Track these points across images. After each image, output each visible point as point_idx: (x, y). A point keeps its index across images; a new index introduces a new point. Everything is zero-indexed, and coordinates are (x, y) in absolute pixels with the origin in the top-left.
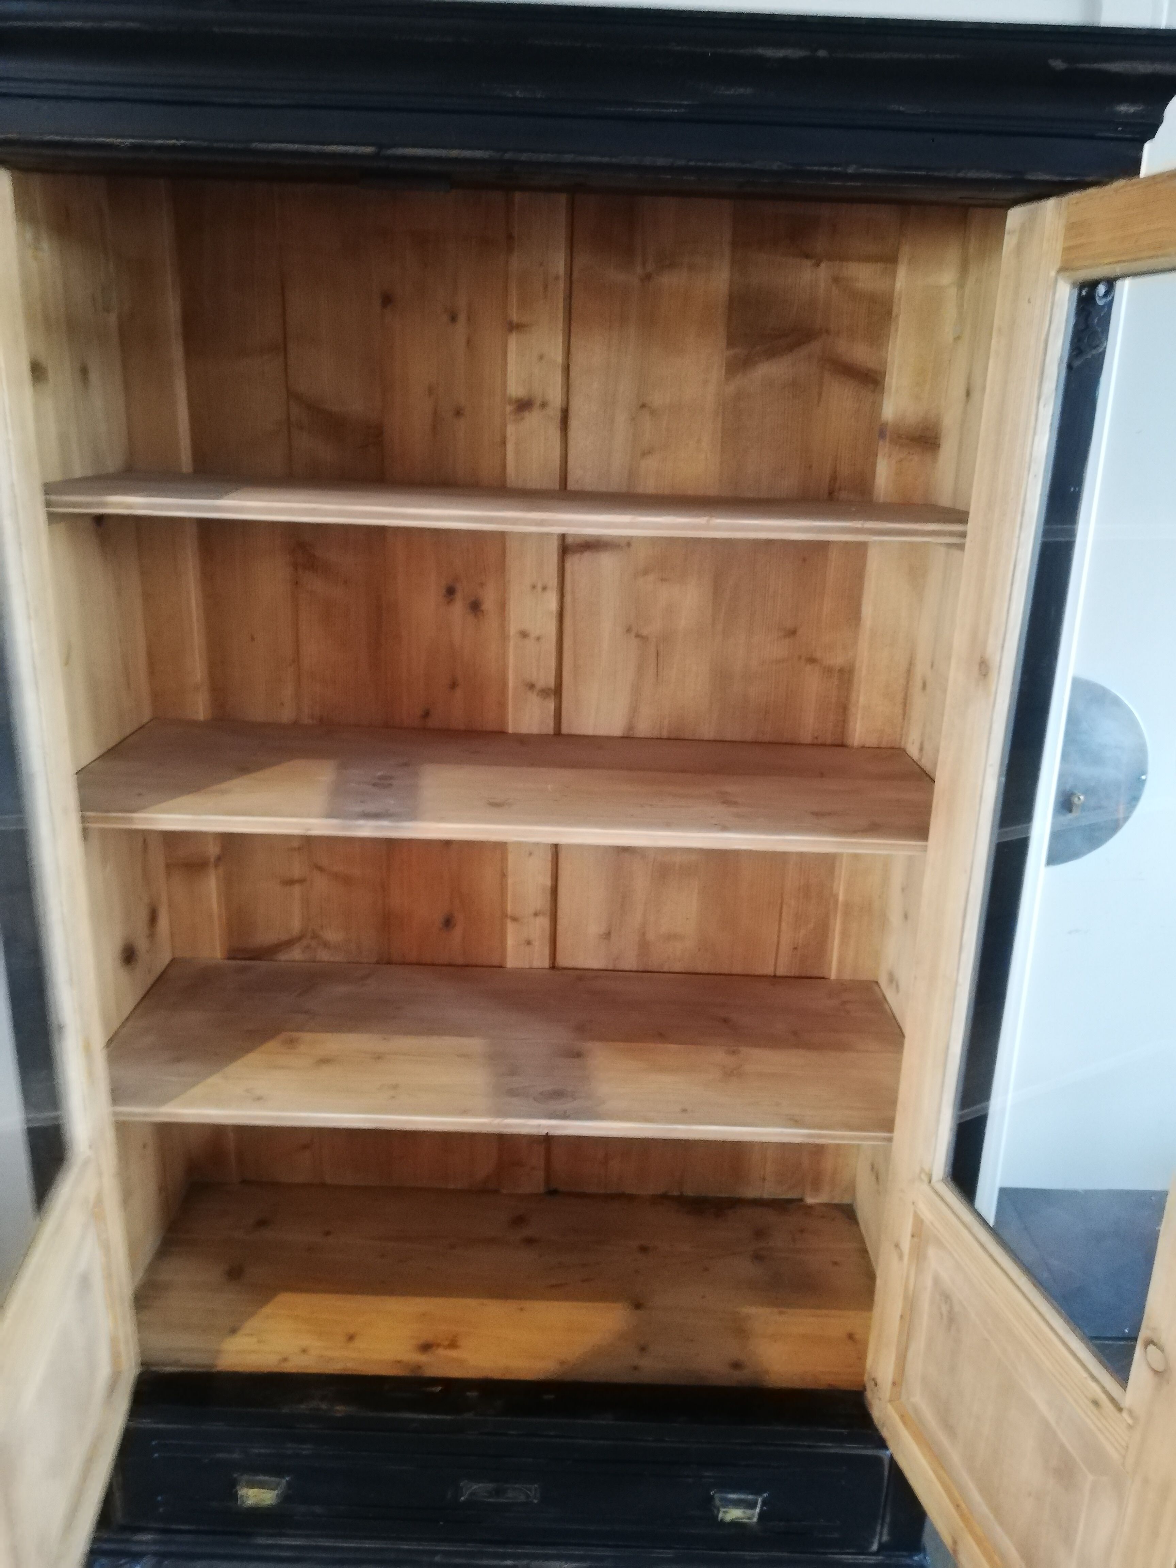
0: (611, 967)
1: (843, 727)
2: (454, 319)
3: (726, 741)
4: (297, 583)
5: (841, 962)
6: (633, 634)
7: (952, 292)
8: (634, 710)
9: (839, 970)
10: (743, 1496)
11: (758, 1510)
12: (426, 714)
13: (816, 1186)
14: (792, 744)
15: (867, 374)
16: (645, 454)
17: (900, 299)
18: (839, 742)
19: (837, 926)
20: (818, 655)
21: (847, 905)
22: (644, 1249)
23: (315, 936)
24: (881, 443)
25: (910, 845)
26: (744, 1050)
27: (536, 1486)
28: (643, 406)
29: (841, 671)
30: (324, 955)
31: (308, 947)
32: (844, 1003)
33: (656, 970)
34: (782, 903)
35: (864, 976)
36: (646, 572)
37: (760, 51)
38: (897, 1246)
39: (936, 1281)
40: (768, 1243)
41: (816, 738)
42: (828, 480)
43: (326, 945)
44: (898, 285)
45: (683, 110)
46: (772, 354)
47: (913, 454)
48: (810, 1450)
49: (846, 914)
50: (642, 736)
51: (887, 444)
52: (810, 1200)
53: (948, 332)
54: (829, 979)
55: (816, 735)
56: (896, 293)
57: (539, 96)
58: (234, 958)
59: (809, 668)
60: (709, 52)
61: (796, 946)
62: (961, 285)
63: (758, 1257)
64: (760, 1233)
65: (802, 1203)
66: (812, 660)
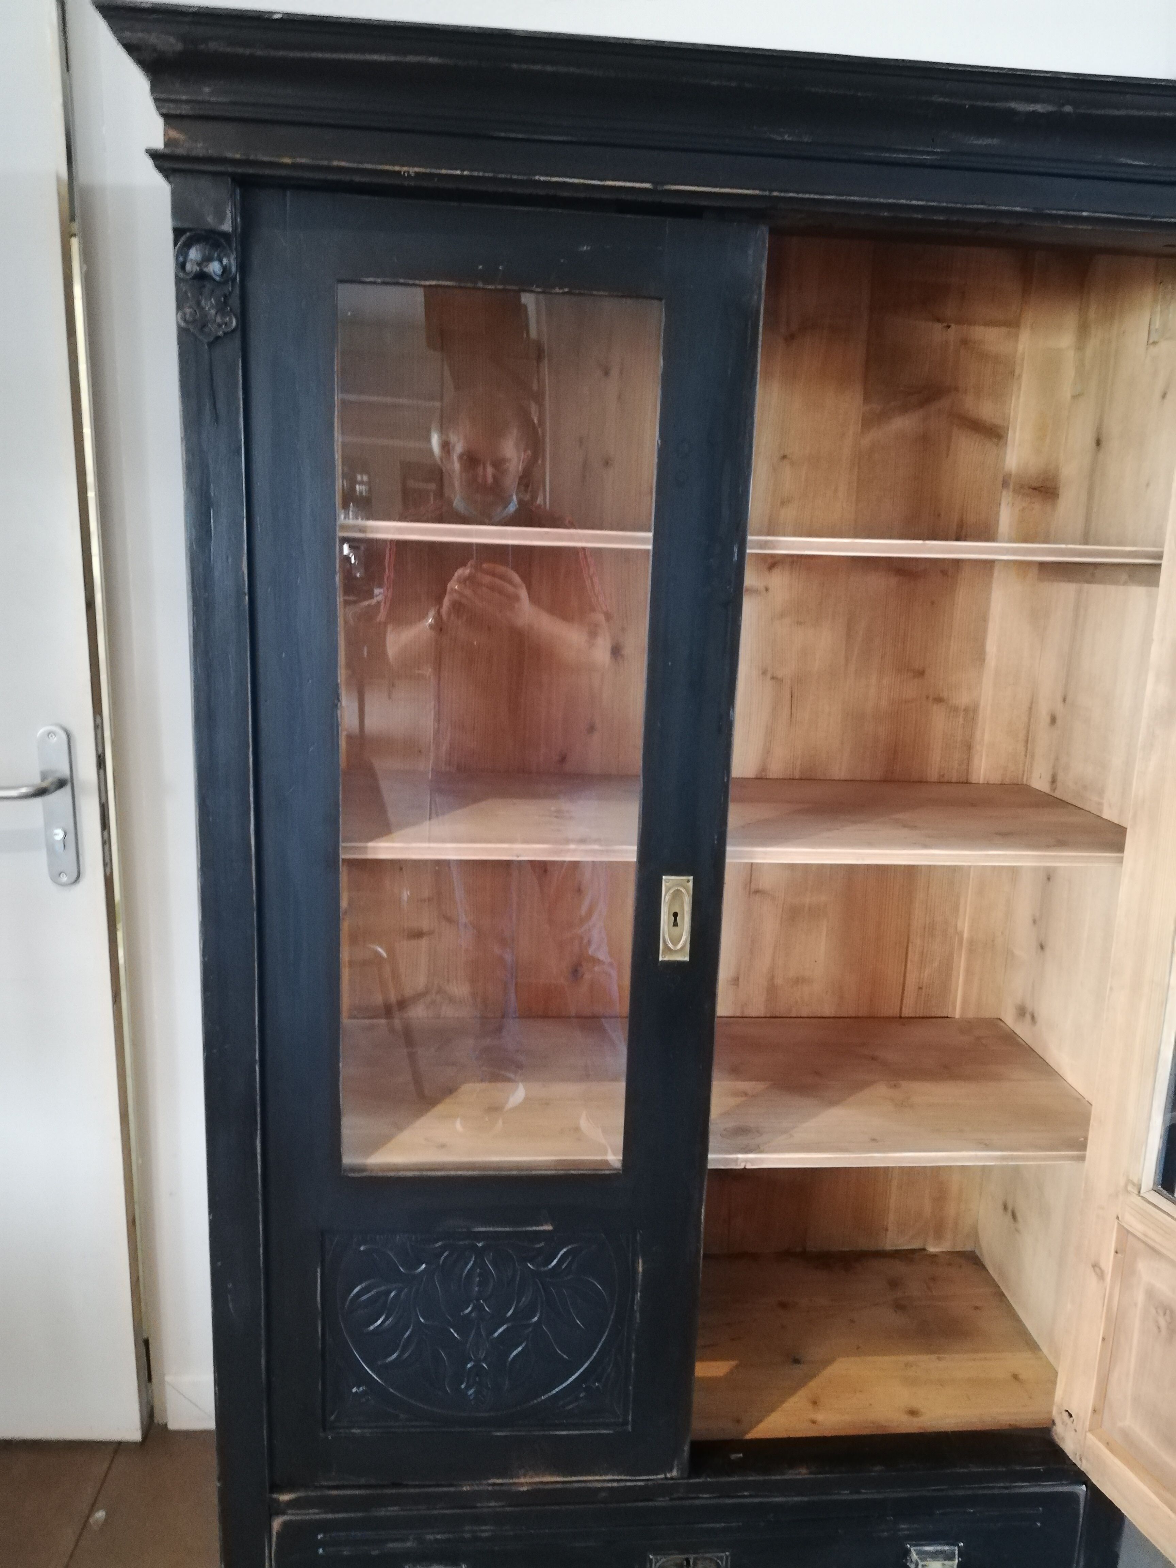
0: (738, 1015)
1: (968, 765)
2: (607, 373)
3: (857, 781)
4: (441, 629)
5: (965, 1001)
6: (769, 676)
7: (1070, 355)
8: (767, 752)
9: (963, 1009)
10: (939, 1548)
11: (957, 1561)
12: (563, 759)
13: (939, 1233)
14: (920, 782)
15: (991, 429)
16: (784, 503)
17: (1023, 359)
18: (963, 779)
19: (961, 963)
20: (945, 695)
21: (971, 942)
22: (783, 1305)
23: (440, 991)
24: (1004, 493)
25: (1106, 857)
26: (904, 1084)
27: (727, 1553)
28: (784, 457)
29: (966, 710)
30: (448, 1012)
31: (433, 1002)
32: (979, 1038)
33: (784, 1016)
34: (908, 943)
35: (987, 1014)
36: (782, 615)
37: (1013, 105)
38: (1095, 1266)
39: (1150, 1294)
40: (904, 1292)
41: (943, 776)
42: (955, 527)
43: (451, 1000)
44: (1020, 347)
45: (934, 157)
46: (904, 409)
47: (1034, 503)
48: (1007, 1491)
49: (971, 951)
50: (775, 776)
51: (1011, 494)
52: (932, 1249)
53: (1067, 390)
54: (955, 1018)
55: (942, 773)
56: (1019, 354)
57: (806, 140)
58: (355, 1017)
59: (935, 707)
60: (967, 104)
61: (921, 986)
62: (1080, 347)
63: (899, 1307)
64: (894, 1284)
65: (926, 1252)
66: (939, 700)
